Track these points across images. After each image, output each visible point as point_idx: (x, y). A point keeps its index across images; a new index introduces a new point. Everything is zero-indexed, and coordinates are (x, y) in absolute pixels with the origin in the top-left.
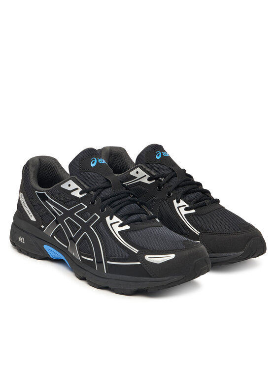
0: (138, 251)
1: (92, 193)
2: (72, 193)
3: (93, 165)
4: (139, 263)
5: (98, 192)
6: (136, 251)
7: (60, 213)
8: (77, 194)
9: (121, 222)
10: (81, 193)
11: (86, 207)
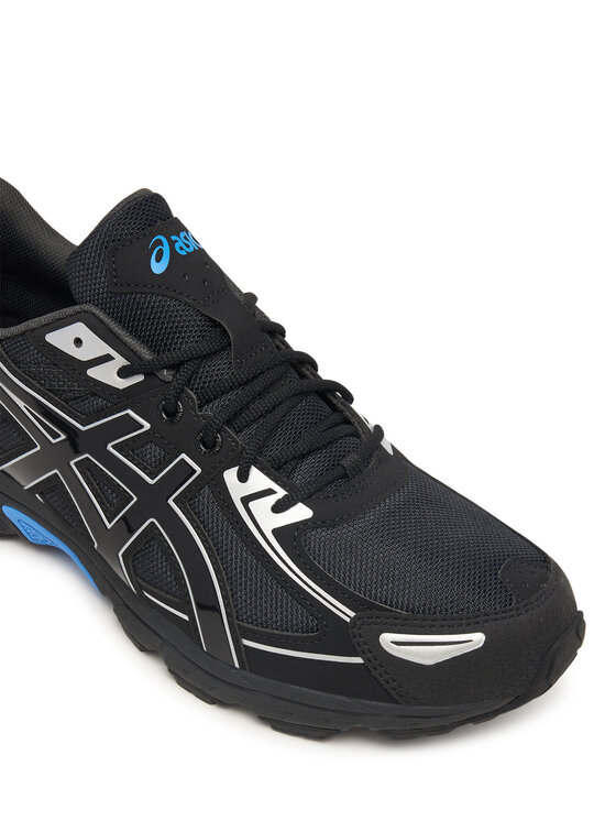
0: (352, 614)
1: (166, 374)
2: (92, 372)
3: (158, 268)
4: (359, 660)
5: (186, 371)
6: (346, 613)
7: (56, 436)
8: (107, 375)
9: (281, 493)
10: (123, 373)
11: (147, 426)
